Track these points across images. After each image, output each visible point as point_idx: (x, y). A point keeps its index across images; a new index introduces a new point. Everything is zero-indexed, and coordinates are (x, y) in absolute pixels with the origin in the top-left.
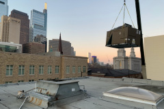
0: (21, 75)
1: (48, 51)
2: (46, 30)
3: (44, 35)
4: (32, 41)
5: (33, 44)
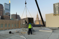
0: (2, 28)
2: (10, 11)
3: (9, 12)
4: (4, 15)
5: (5, 16)
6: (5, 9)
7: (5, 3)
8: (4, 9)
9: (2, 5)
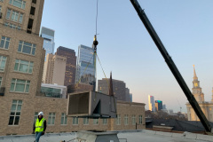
0: (64, 125)
1: (97, 90)
3: (92, 74)
4: (78, 82)
5: (79, 85)
6: (80, 64)
7: (82, 46)
8: (78, 63)
9: (72, 52)
